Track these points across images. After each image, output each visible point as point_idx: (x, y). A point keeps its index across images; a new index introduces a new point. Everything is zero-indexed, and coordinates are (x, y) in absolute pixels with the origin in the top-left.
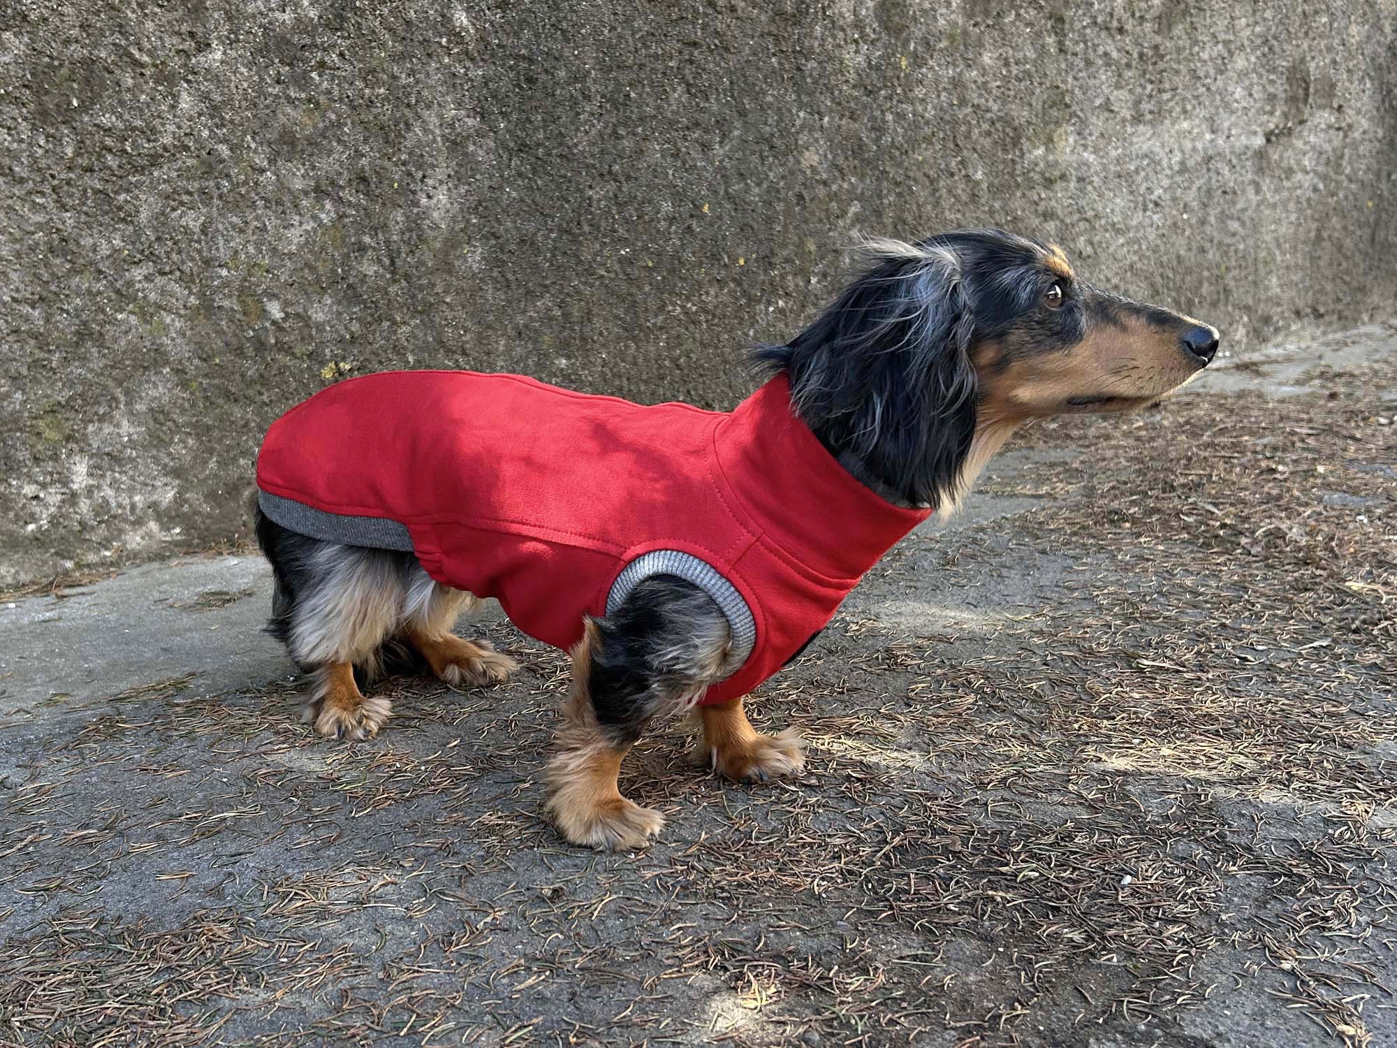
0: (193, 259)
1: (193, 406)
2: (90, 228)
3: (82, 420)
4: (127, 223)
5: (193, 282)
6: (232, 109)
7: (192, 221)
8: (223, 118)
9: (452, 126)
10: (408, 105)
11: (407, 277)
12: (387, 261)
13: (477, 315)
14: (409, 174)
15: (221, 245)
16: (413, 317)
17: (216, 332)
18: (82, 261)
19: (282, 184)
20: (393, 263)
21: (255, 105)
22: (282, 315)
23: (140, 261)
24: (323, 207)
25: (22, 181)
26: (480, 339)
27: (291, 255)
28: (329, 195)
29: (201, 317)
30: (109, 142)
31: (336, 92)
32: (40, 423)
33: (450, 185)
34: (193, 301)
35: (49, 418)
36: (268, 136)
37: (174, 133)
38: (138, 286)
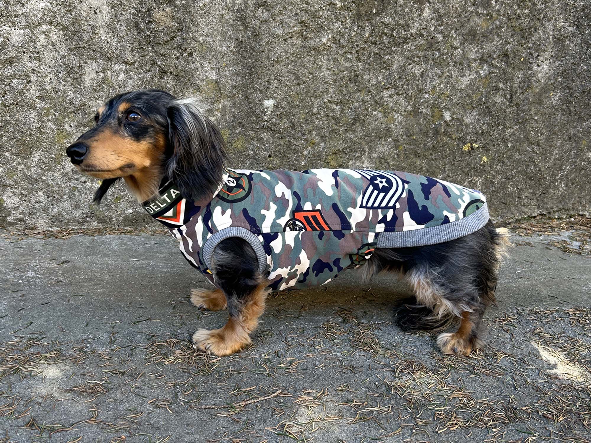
0: (414, 89)
1: (398, 157)
2: (369, 71)
3: (347, 159)
4: (386, 70)
5: (411, 99)
6: (448, 17)
7: (417, 70)
8: (443, 21)
9: (559, 31)
10: (538, 19)
11: (517, 105)
12: (508, 96)
13: (550, 127)
14: (531, 54)
15: (428, 83)
16: (516, 125)
17: (417, 124)
18: (362, 86)
19: (465, 55)
20: (511, 97)
21: (460, 16)
22: (450, 118)
23: (389, 88)
24: (483, 67)
25: (343, 47)
26: (548, 139)
27: (461, 90)
28: (487, 62)
29: (411, 116)
30: (386, 30)
31: (502, 12)
32: (330, 158)
33: (551, 61)
34: (409, 108)
35: (334, 156)
36: (463, 31)
37: (417, 28)
38: (385, 99)
